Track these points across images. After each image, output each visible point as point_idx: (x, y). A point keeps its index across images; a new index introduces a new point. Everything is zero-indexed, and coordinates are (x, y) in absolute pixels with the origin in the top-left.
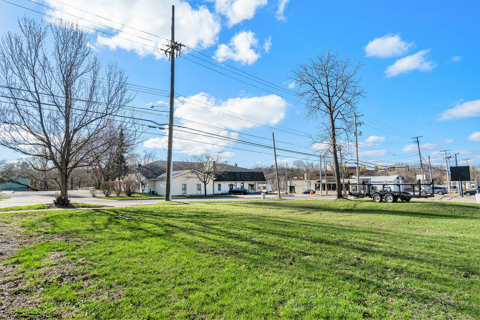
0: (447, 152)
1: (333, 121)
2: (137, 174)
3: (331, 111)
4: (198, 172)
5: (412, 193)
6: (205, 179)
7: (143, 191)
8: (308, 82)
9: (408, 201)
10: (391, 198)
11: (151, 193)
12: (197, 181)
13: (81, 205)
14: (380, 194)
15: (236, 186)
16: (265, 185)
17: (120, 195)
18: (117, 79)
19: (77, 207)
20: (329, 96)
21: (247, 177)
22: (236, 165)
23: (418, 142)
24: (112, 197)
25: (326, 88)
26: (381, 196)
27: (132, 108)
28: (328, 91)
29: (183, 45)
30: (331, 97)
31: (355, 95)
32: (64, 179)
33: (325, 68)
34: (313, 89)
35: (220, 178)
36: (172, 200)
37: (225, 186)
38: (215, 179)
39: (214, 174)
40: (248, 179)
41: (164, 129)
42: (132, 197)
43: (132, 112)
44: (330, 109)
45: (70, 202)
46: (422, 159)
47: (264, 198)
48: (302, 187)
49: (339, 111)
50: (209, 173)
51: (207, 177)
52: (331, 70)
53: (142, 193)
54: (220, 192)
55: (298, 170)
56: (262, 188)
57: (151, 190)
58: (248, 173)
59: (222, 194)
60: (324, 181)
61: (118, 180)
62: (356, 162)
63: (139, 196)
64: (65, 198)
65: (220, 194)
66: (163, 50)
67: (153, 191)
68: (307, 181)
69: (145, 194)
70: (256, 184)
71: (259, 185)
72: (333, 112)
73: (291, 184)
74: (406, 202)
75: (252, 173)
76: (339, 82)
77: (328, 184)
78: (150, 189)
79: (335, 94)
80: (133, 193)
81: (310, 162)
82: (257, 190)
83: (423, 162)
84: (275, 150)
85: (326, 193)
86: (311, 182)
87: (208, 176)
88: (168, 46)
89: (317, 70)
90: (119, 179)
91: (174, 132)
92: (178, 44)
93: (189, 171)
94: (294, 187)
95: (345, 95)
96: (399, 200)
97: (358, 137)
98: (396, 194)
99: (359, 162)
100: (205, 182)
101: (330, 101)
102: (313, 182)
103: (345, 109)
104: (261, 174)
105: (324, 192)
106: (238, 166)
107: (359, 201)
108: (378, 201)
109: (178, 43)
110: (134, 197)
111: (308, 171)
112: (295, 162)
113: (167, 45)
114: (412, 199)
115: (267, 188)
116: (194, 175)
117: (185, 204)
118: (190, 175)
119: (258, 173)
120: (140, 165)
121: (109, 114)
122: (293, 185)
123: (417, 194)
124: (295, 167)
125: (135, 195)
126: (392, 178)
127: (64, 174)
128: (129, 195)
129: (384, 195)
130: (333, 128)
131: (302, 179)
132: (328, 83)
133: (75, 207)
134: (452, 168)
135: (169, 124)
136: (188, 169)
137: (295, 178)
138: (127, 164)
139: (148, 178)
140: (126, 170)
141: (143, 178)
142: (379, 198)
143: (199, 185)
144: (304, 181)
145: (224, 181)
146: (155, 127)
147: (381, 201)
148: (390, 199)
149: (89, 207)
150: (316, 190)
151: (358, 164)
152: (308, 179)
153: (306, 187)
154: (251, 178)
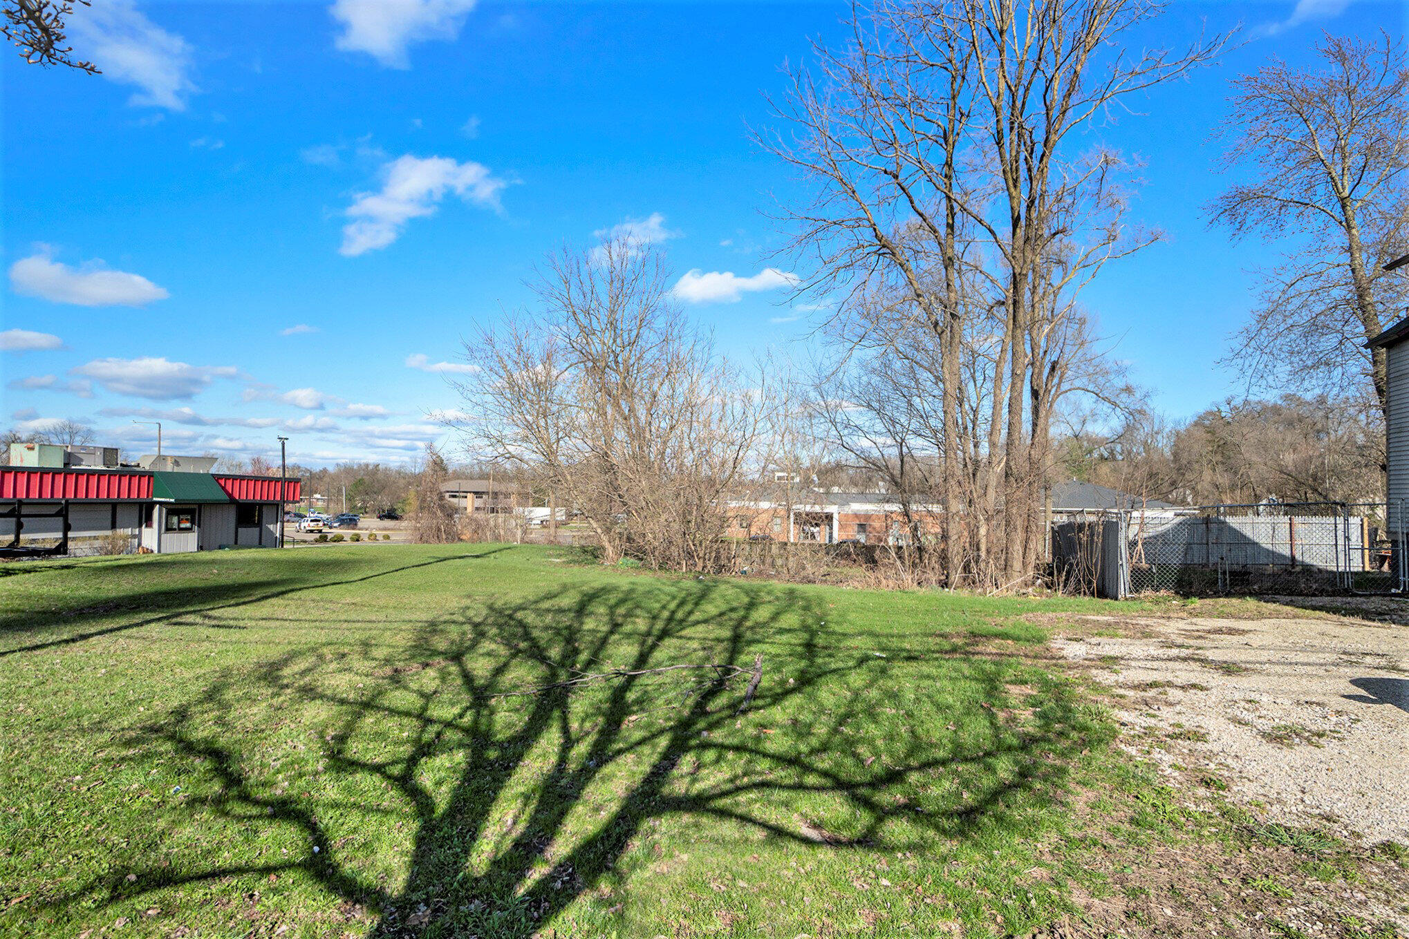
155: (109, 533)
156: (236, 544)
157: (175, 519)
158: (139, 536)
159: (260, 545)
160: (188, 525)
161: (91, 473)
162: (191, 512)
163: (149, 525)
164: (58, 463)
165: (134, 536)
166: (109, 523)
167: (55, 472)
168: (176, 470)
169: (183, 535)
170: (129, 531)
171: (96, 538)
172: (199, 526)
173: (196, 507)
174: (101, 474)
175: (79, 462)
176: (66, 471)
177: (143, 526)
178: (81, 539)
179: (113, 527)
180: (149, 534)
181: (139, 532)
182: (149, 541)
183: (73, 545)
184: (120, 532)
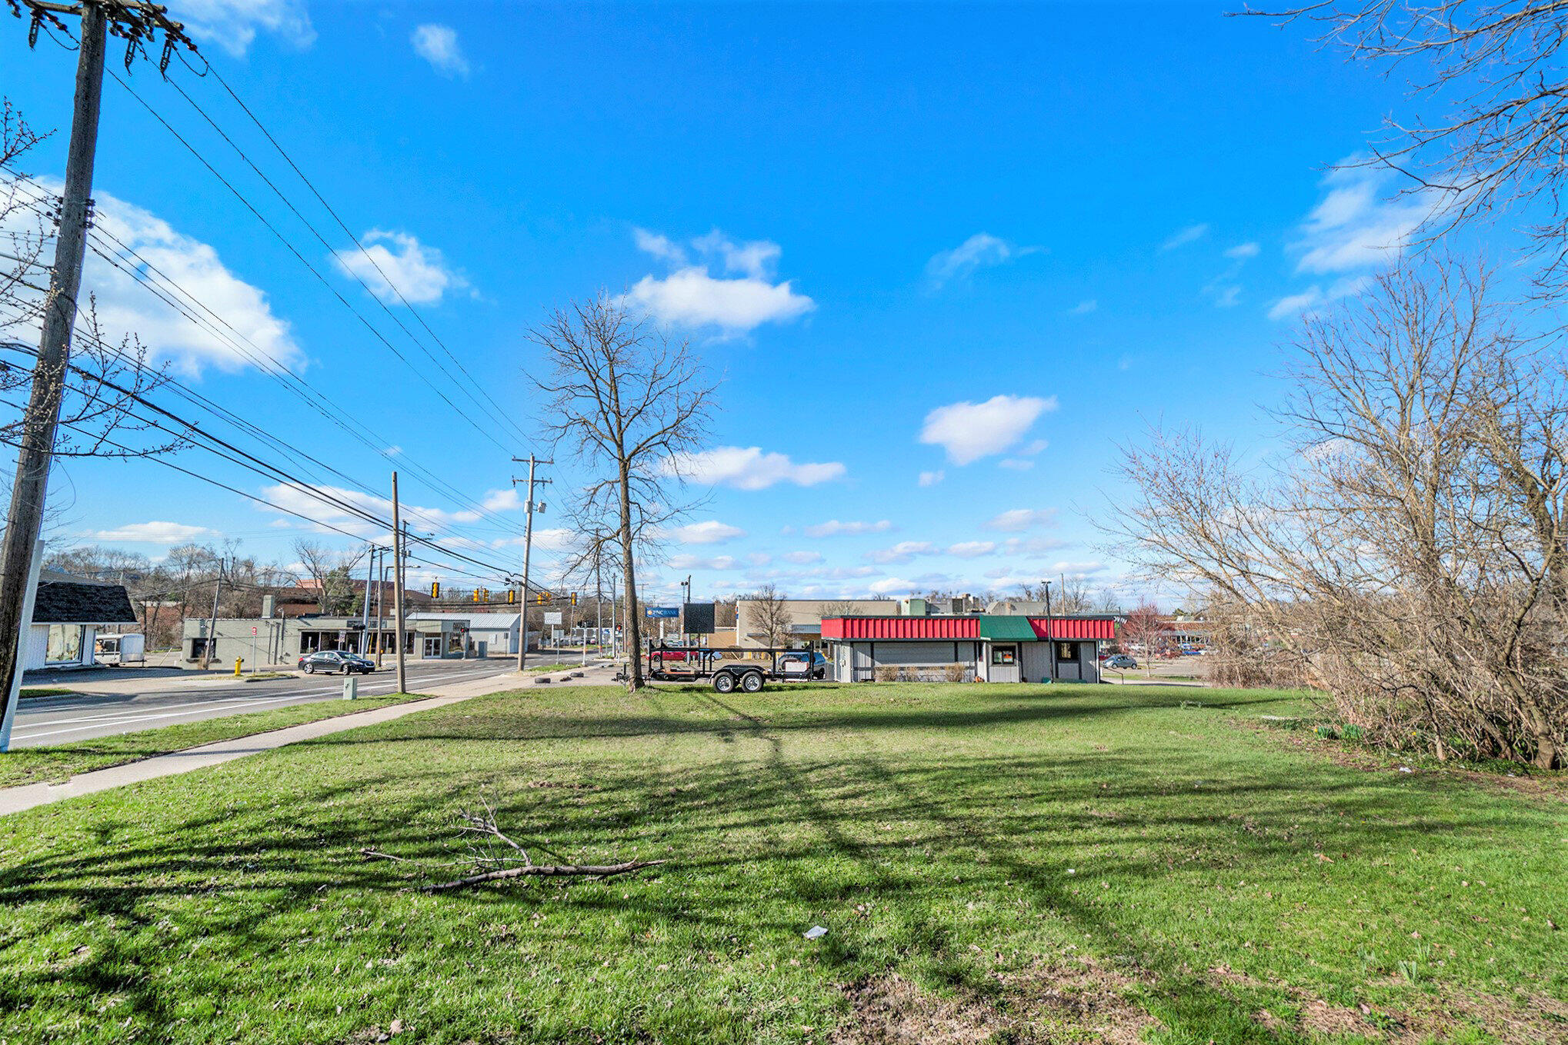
14: (732, 674)
21: (46, 604)
26: (734, 678)
40: (57, 613)
48: (254, 641)
68: (272, 622)
70: (89, 632)
71: (96, 639)
73: (201, 631)
86: (287, 627)
98: (766, 672)
104: (120, 593)
119: (104, 588)
129: (740, 676)
131: (247, 616)
142: (728, 682)
144: (263, 623)
147: (733, 690)
150: (304, 651)
152: (276, 616)
153: (264, 643)
154: (69, 610)
155: (952, 664)
156: (1056, 677)
157: (1000, 654)
158: (975, 668)
159: (1081, 680)
160: (1010, 659)
161: (942, 619)
162: (1012, 649)
163: (981, 660)
164: (923, 613)
165: (970, 668)
166: (953, 657)
167: (920, 619)
168: (1014, 613)
169: (1008, 668)
170: (967, 664)
171: (942, 668)
172: (1021, 660)
173: (1016, 644)
174: (949, 618)
175: (937, 610)
176: (927, 618)
177: (976, 660)
178: (933, 668)
179: (956, 660)
180: (982, 667)
181: (973, 664)
182: (982, 672)
183: (930, 672)
184: (961, 664)
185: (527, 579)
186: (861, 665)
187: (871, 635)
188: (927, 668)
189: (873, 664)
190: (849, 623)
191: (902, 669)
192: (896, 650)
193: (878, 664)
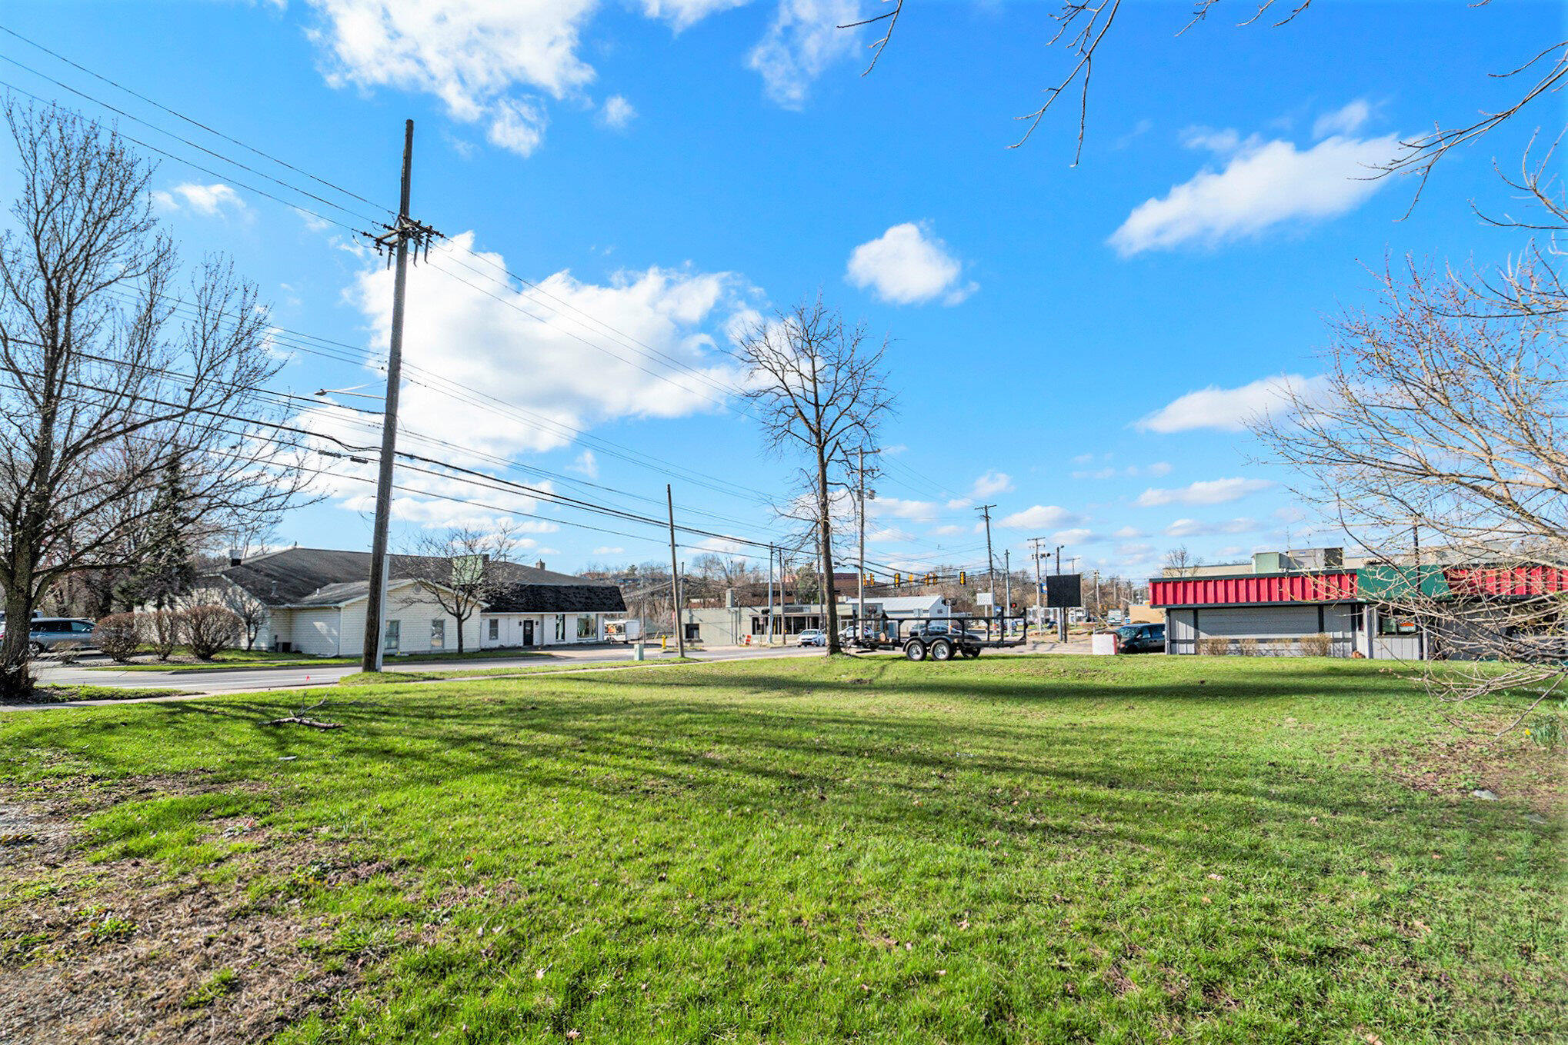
0: (1040, 542)
1: (824, 466)
2: (230, 591)
3: (820, 441)
4: (437, 585)
5: (984, 638)
6: (458, 608)
7: (251, 641)
8: (769, 366)
9: (976, 655)
10: (945, 649)
11: (281, 646)
12: (434, 611)
13: (84, 692)
14: (922, 642)
15: (543, 625)
16: (620, 622)
17: (169, 658)
18: (233, 306)
19: (71, 700)
20: (817, 405)
21: (573, 600)
22: (542, 565)
23: (987, 517)
24: (142, 664)
25: (809, 386)
26: (924, 646)
27: (286, 399)
28: (816, 392)
29: (437, 234)
30: (821, 409)
31: (876, 406)
32: (22, 607)
33: (810, 337)
34: (780, 384)
35: (500, 603)
36: (384, 669)
37: (511, 629)
38: (486, 605)
39: (487, 591)
40: (579, 606)
41: (365, 462)
42: (213, 660)
43: (284, 409)
44: (818, 435)
45: (36, 685)
46: (993, 558)
47: (641, 658)
48: (719, 626)
49: (838, 443)
50: (469, 589)
51: (467, 601)
52: (824, 343)
53: (249, 649)
54: (495, 644)
55: (704, 582)
56: (614, 630)
57: (279, 640)
58: (577, 588)
59: (502, 648)
60: (778, 610)
61: (155, 610)
62: (859, 563)
63: (241, 658)
64: (19, 672)
65: (495, 649)
66: (370, 236)
67: (287, 641)
68: (732, 610)
69: (259, 651)
70: (600, 619)
71: (605, 624)
72: (825, 443)
73: (691, 618)
74: (972, 659)
75: (590, 589)
76: (842, 375)
77: (786, 618)
78: (276, 637)
79: (831, 402)
80: (221, 648)
81: (738, 559)
82: (602, 637)
83: (995, 564)
84: (672, 530)
85: (781, 641)
86: (743, 613)
87: (471, 598)
88: (390, 228)
89: (792, 338)
90: (159, 606)
91: (396, 471)
92: (421, 228)
93: (410, 581)
94: (696, 627)
95: (855, 407)
96: (959, 653)
97: (867, 501)
98: (956, 641)
99: (865, 565)
100: (459, 616)
101: (818, 416)
102: (747, 613)
103: (853, 438)
104: (615, 591)
105: (778, 639)
106: (546, 569)
107: (875, 658)
108: (917, 657)
109: (422, 225)
110: (224, 661)
111: (730, 584)
112: (697, 559)
113: (385, 226)
114: (984, 652)
115: (628, 629)
116: (425, 594)
117: (429, 679)
118: (410, 593)
119: (607, 588)
120: (236, 562)
121: (197, 410)
122: (695, 621)
123: (995, 638)
124: (698, 573)
125: (226, 657)
126: (927, 602)
127: (22, 591)
128: (205, 657)
129: (930, 645)
130: (825, 483)
131: (714, 606)
132: (814, 372)
133: (64, 701)
134: (1050, 580)
135: (383, 449)
136: (409, 576)
137: (694, 601)
138: (189, 558)
139: (268, 601)
140: (187, 577)
141: (254, 605)
142: (919, 650)
143: (439, 624)
144: (725, 611)
145: (507, 610)
146: (339, 456)
147: (923, 658)
148: (943, 651)
149: (116, 699)
150: (754, 633)
151: (861, 568)
152: (734, 605)
153: (728, 626)
154: (586, 604)
155: (1316, 636)
157: (1393, 622)
158: (1353, 640)
160: (1409, 629)
163: (1361, 629)
166: (1316, 626)
169: (1402, 640)
170: (1339, 635)
171: (1295, 640)
177: (1353, 629)
178: (1279, 640)
179: (1321, 629)
180: (1362, 638)
181: (1349, 635)
182: (1362, 646)
183: (1279, 646)
184: (1329, 635)
185: (862, 562)
186: (1182, 636)
187: (1190, 601)
188: (1272, 641)
189: (1197, 635)
190: (1160, 588)
191: (1236, 641)
192: (1225, 618)
193: (1203, 636)
